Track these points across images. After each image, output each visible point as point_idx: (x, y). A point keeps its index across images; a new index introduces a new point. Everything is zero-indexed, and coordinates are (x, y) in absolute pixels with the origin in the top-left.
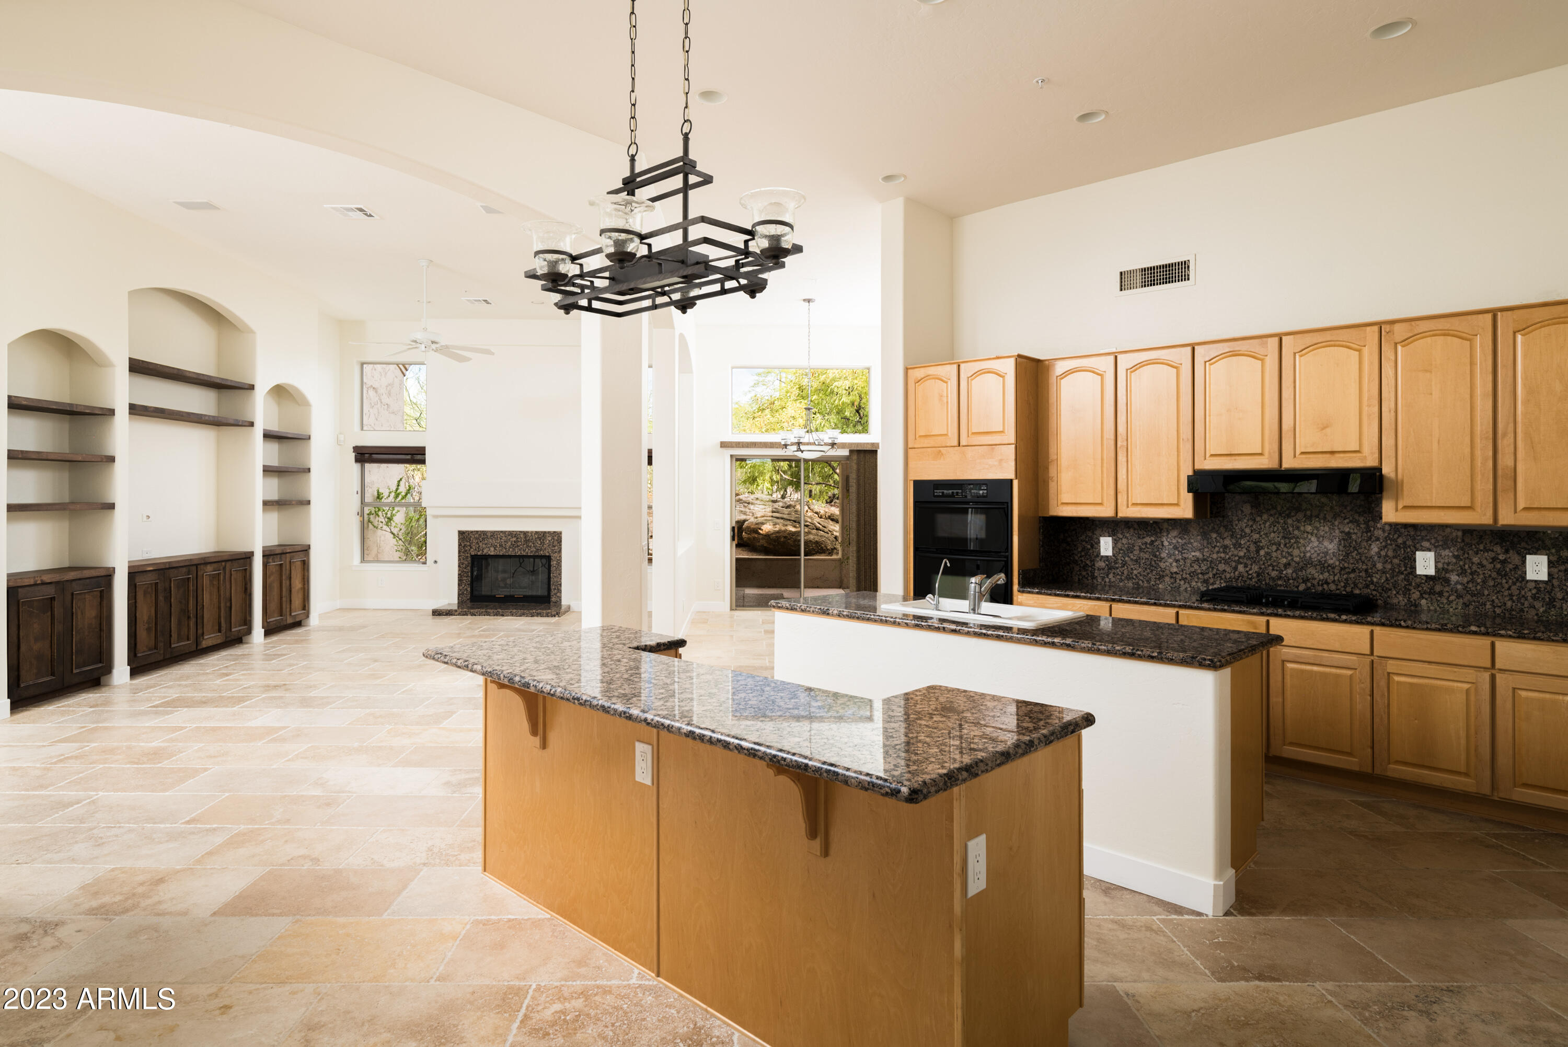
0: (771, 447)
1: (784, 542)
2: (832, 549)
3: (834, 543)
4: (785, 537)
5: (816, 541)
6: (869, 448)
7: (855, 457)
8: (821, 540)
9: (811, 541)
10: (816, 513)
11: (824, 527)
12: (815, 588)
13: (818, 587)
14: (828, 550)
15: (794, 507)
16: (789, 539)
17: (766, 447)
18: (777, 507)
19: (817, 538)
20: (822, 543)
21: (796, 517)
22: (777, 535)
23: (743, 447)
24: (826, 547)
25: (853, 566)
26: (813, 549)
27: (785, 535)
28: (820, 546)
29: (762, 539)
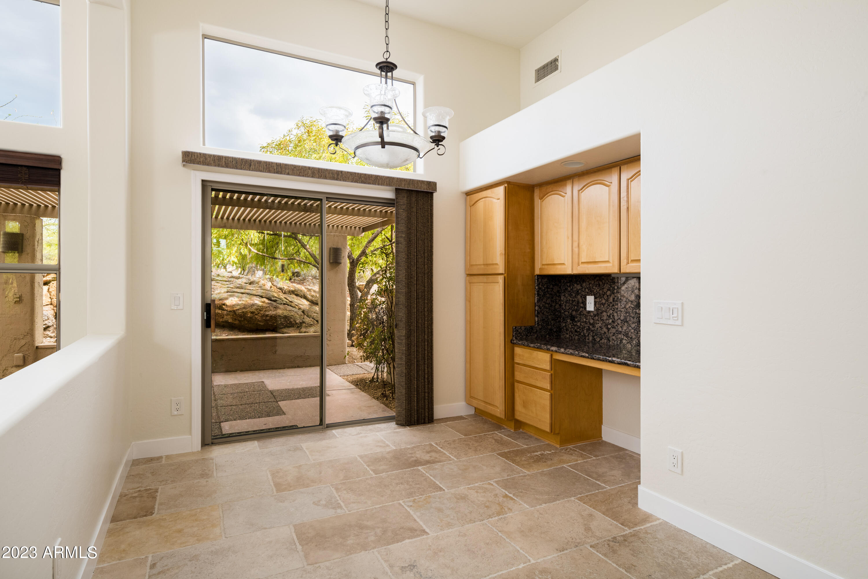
0: (277, 172)
1: (251, 318)
2: (301, 323)
3: (302, 317)
4: (252, 313)
5: (285, 316)
6: (424, 188)
7: (403, 201)
8: (290, 314)
9: (279, 316)
10: (280, 289)
11: (291, 302)
12: (295, 367)
13: (298, 367)
14: (296, 324)
15: (258, 283)
16: (256, 315)
17: (269, 172)
18: (240, 283)
19: (286, 313)
20: (291, 318)
21: (263, 293)
22: (244, 310)
23: (227, 166)
24: (295, 322)
25: (401, 358)
26: (281, 323)
27: (253, 309)
28: (289, 320)
29: (227, 315)
